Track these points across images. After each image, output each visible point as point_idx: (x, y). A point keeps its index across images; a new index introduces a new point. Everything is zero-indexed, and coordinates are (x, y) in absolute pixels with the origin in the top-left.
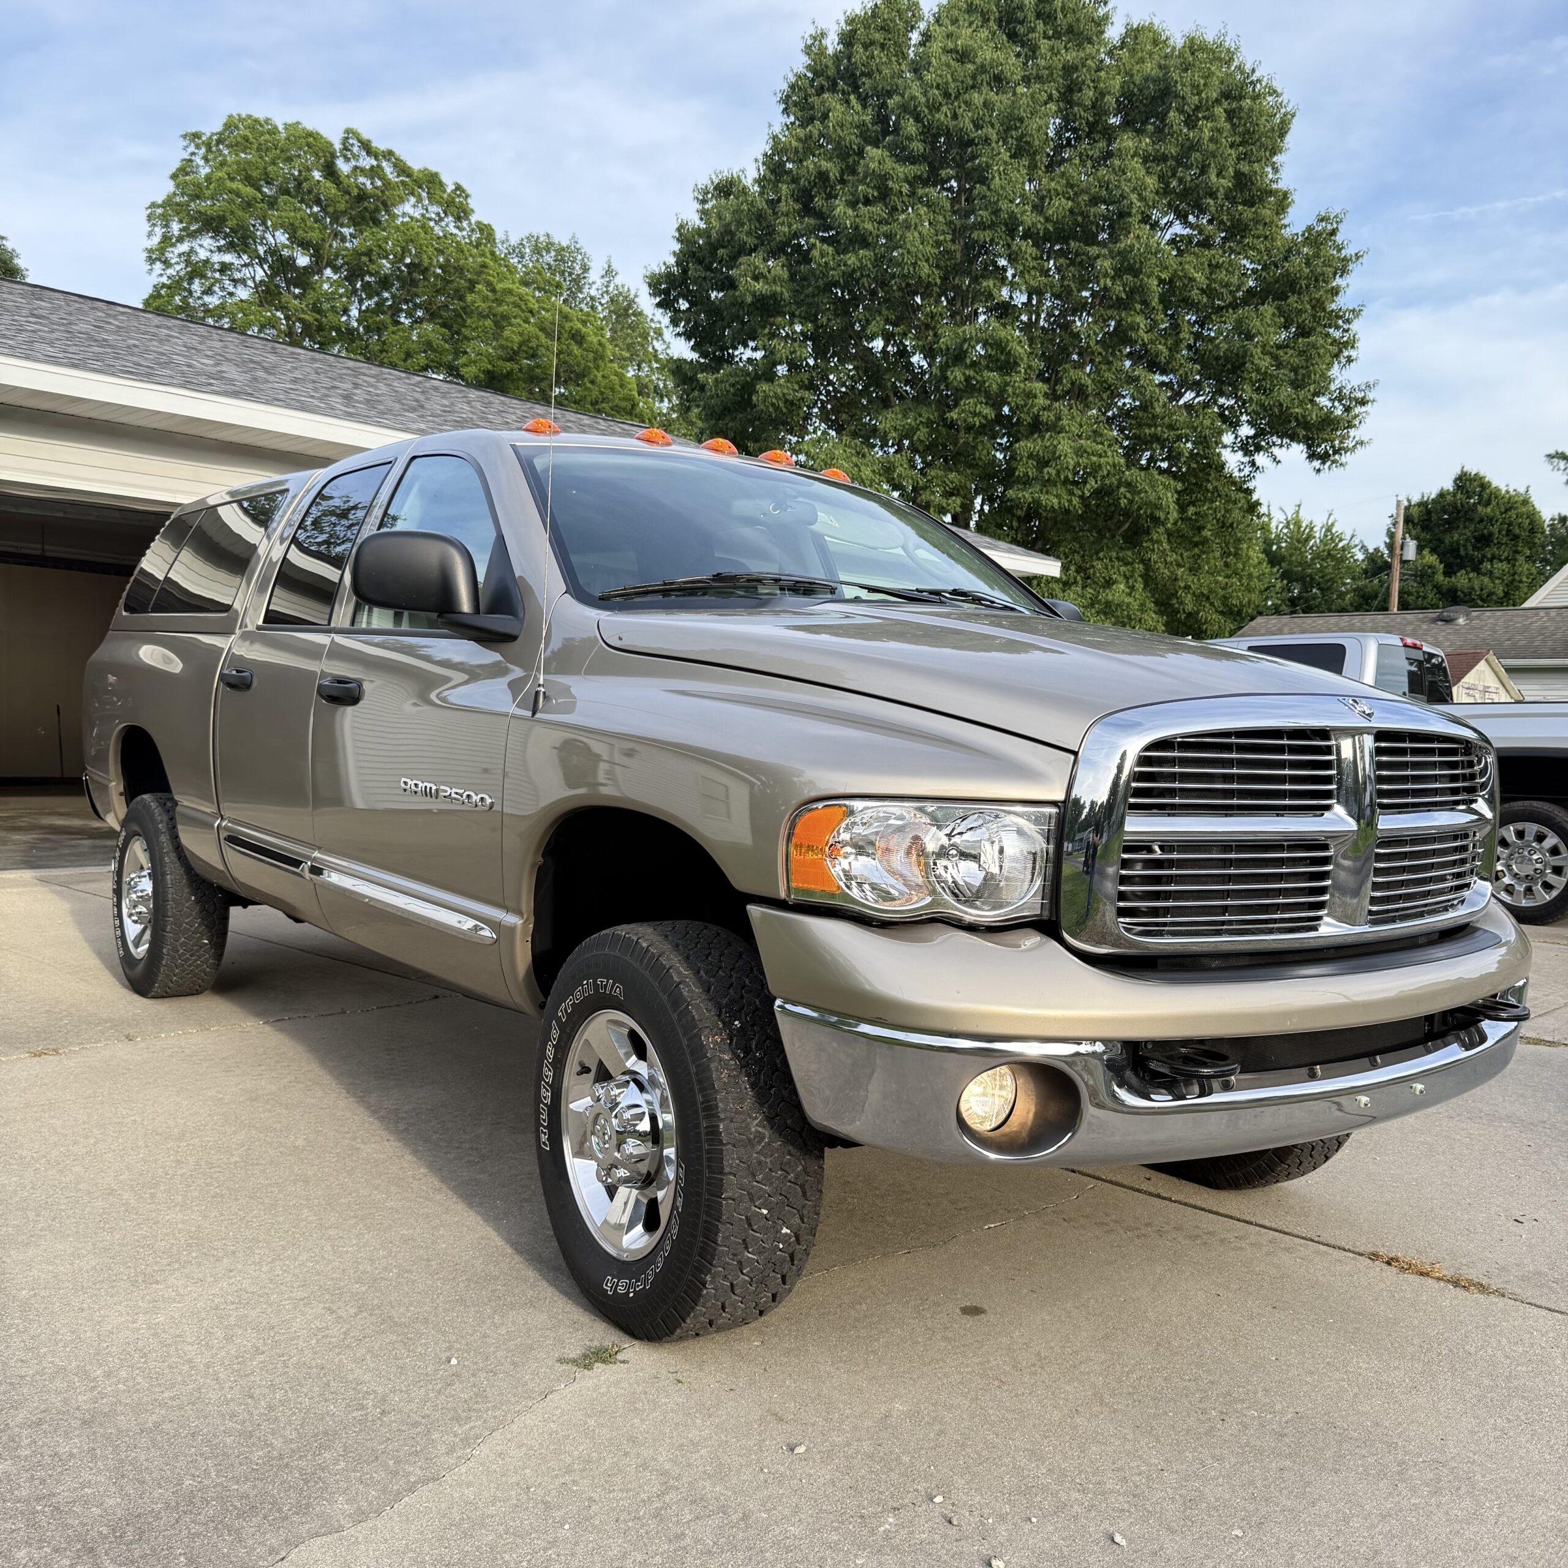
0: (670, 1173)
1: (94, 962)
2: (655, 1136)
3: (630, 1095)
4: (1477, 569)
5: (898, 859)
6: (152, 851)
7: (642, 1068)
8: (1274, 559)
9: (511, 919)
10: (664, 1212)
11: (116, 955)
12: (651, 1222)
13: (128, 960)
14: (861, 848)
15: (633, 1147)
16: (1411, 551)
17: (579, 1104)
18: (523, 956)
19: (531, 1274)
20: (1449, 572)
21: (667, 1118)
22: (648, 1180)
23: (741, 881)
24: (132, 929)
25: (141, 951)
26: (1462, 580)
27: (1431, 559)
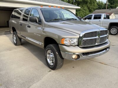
0: (54, 60)
1: (12, 43)
2: (53, 58)
3: (51, 55)
4: (113, 4)
5: (68, 41)
6: (16, 36)
7: (52, 54)
8: (97, 4)
9: (43, 44)
10: (54, 62)
11: (13, 43)
12: (53, 63)
13: (14, 43)
14: (66, 41)
15: (51, 59)
16: (108, 3)
17: (48, 56)
18: (43, 46)
19: (45, 66)
20: (111, 5)
21: (54, 57)
22: (53, 60)
23: (58, 43)
24: (15, 41)
25: (15, 42)
26: (112, 5)
27: (110, 4)
